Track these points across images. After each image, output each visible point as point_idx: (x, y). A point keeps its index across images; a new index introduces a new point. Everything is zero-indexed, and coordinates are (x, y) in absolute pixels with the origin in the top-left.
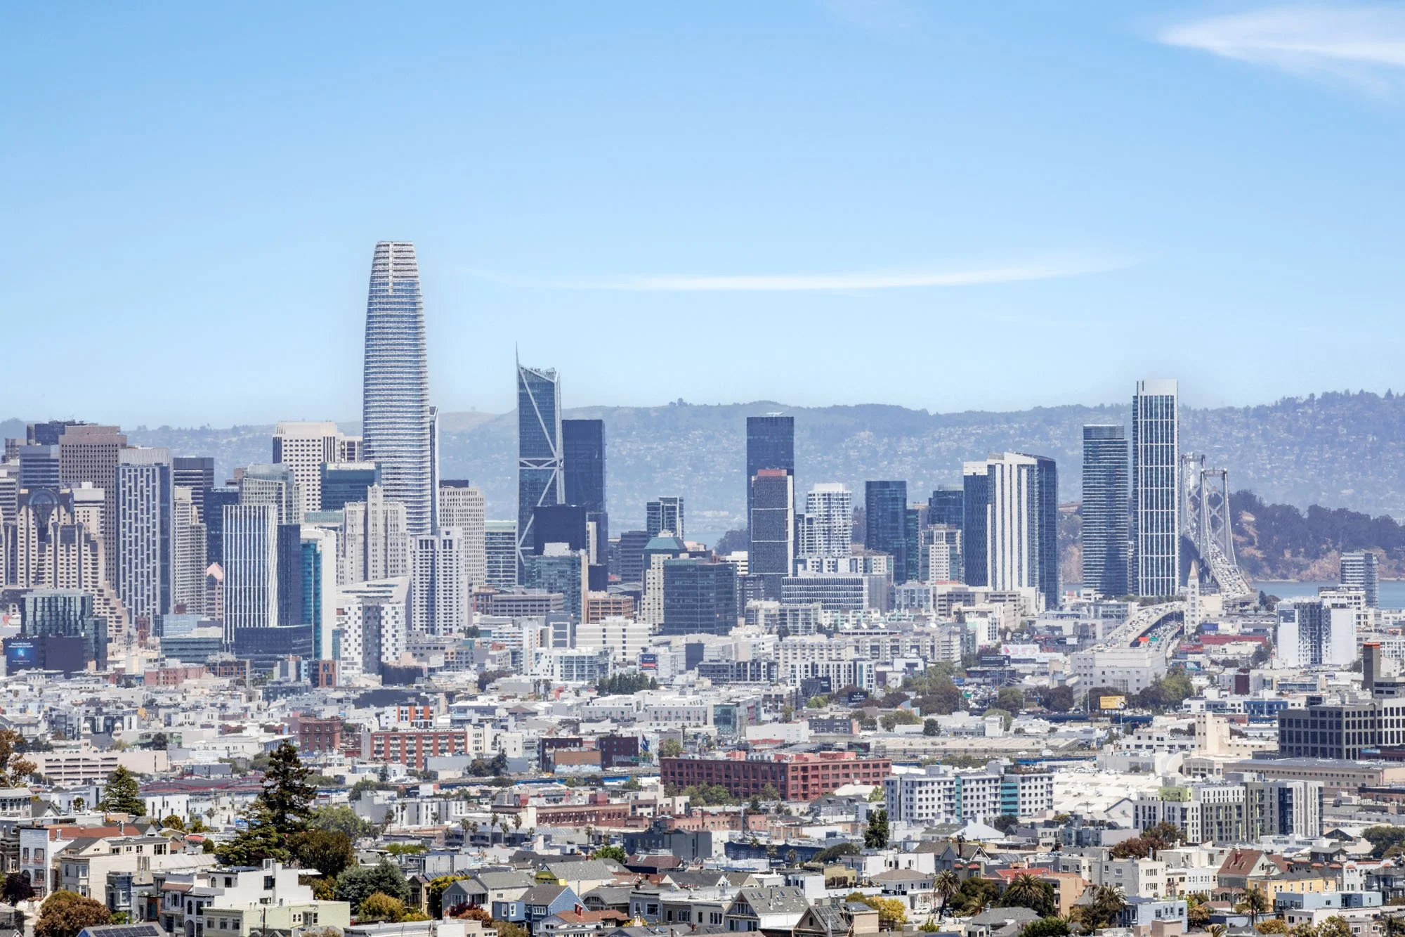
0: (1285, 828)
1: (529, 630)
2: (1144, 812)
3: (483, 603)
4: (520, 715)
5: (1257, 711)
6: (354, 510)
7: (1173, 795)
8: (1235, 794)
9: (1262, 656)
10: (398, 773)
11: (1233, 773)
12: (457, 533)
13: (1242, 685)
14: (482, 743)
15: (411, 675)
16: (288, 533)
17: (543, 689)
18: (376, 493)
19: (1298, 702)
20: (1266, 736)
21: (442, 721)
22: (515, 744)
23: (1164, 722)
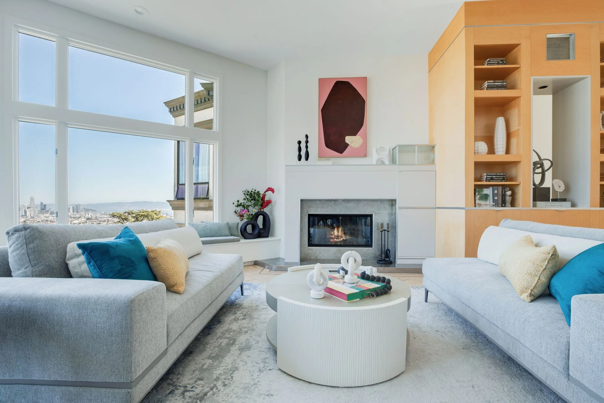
0: (87, 223)
1: (41, 215)
2: (79, 223)
3: (38, 213)
4: (40, 219)
5: (85, 218)
6: (29, 209)
7: (80, 222)
8: (84, 222)
9: (85, 216)
10: (32, 222)
11: (84, 221)
12: (36, 210)
13: (84, 217)
14: (38, 220)
15: (33, 217)
16: (25, 210)
17: (42, 218)
18: (31, 208)
19: (87, 218)
20: (86, 219)
21: (35, 219)
22: (40, 220)
23: (80, 218)
